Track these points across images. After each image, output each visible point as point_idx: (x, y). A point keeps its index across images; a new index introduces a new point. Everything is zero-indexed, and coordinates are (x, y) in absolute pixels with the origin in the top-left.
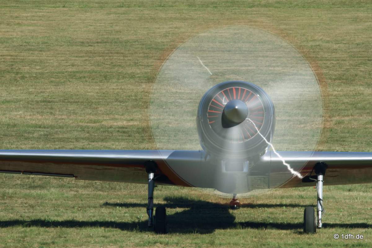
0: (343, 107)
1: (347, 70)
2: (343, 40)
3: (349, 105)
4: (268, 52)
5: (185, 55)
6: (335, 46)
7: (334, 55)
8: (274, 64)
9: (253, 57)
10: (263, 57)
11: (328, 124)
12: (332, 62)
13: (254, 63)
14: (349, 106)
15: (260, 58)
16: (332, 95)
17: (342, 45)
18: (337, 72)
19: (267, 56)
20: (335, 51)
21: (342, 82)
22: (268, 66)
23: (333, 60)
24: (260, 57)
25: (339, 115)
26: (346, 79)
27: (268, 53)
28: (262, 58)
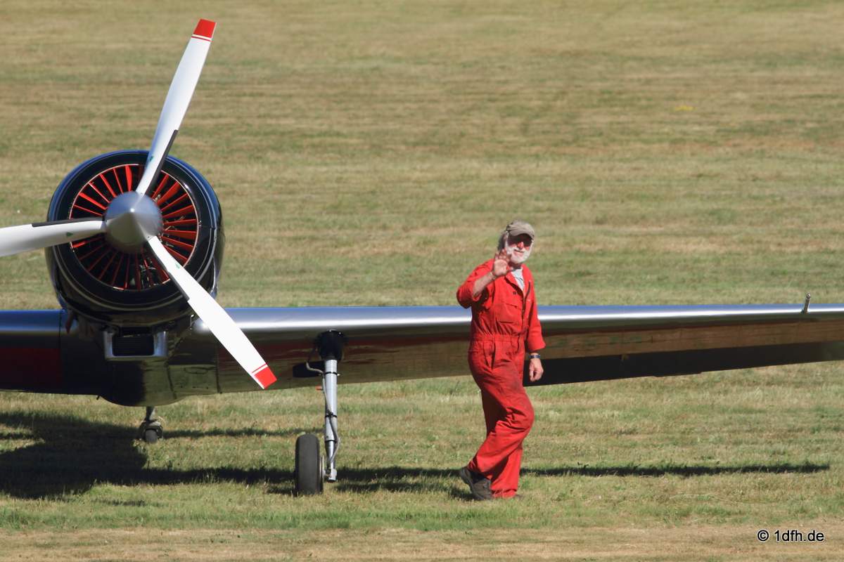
0: (434, 206)
1: (443, 123)
2: (432, 55)
3: (448, 201)
4: (262, 84)
5: (74, 93)
6: (414, 70)
7: (412, 90)
8: (277, 112)
9: (230, 95)
10: (252, 95)
11: (402, 244)
12: (408, 105)
13: (231, 111)
14: (447, 204)
15: (245, 99)
16: (408, 179)
17: (430, 68)
18: (421, 128)
19: (261, 95)
20: (413, 80)
21: (431, 151)
22: (264, 116)
23: (410, 101)
24: (245, 95)
25: (425, 225)
26: (441, 144)
27: (264, 86)
28: (250, 99)
